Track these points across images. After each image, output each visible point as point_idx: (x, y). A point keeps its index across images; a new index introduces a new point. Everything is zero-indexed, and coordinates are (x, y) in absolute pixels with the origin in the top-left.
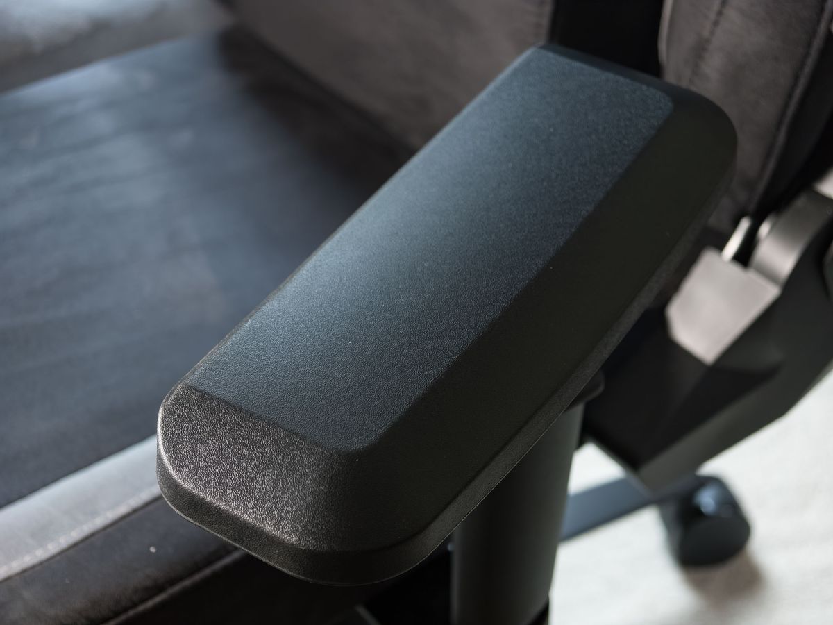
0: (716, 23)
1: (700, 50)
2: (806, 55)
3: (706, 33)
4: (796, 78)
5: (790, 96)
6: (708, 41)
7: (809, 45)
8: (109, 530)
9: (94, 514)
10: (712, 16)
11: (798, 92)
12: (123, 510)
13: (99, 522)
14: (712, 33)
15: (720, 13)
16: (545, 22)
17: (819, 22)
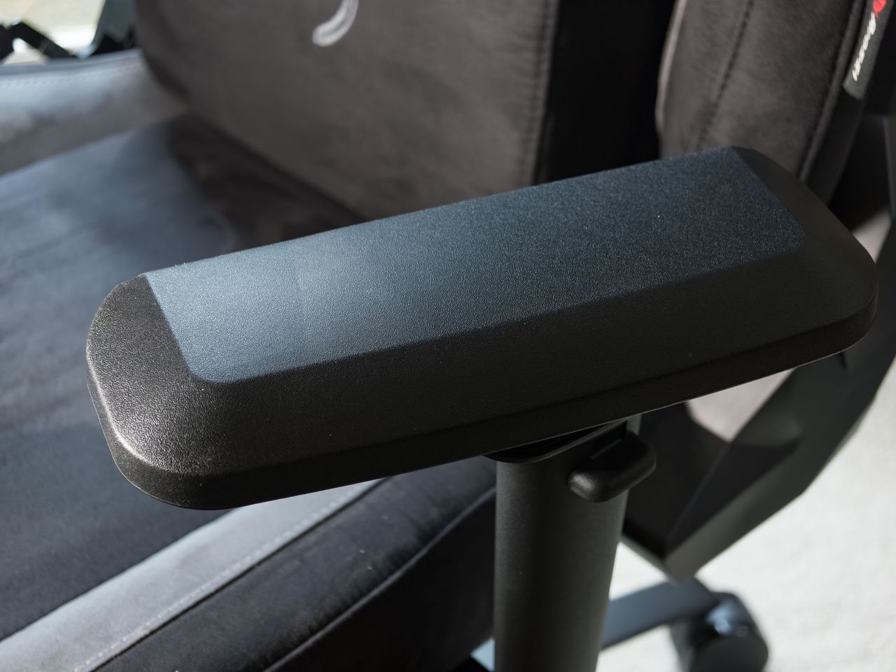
0: (723, 87)
1: (708, 114)
2: (820, 114)
3: (713, 98)
4: (810, 139)
5: (803, 159)
6: (716, 105)
7: (822, 104)
8: (126, 655)
9: (109, 639)
10: (720, 79)
11: (812, 153)
12: (140, 632)
13: (115, 647)
14: (720, 96)
15: (727, 76)
16: (542, 93)
17: (830, 80)
